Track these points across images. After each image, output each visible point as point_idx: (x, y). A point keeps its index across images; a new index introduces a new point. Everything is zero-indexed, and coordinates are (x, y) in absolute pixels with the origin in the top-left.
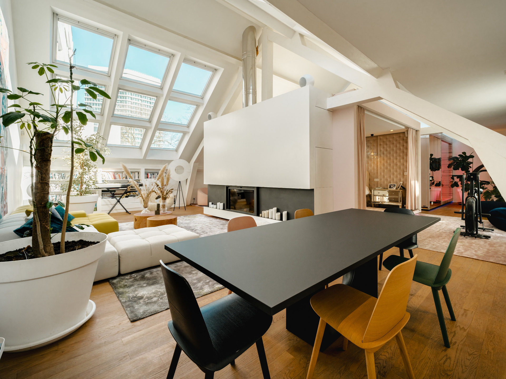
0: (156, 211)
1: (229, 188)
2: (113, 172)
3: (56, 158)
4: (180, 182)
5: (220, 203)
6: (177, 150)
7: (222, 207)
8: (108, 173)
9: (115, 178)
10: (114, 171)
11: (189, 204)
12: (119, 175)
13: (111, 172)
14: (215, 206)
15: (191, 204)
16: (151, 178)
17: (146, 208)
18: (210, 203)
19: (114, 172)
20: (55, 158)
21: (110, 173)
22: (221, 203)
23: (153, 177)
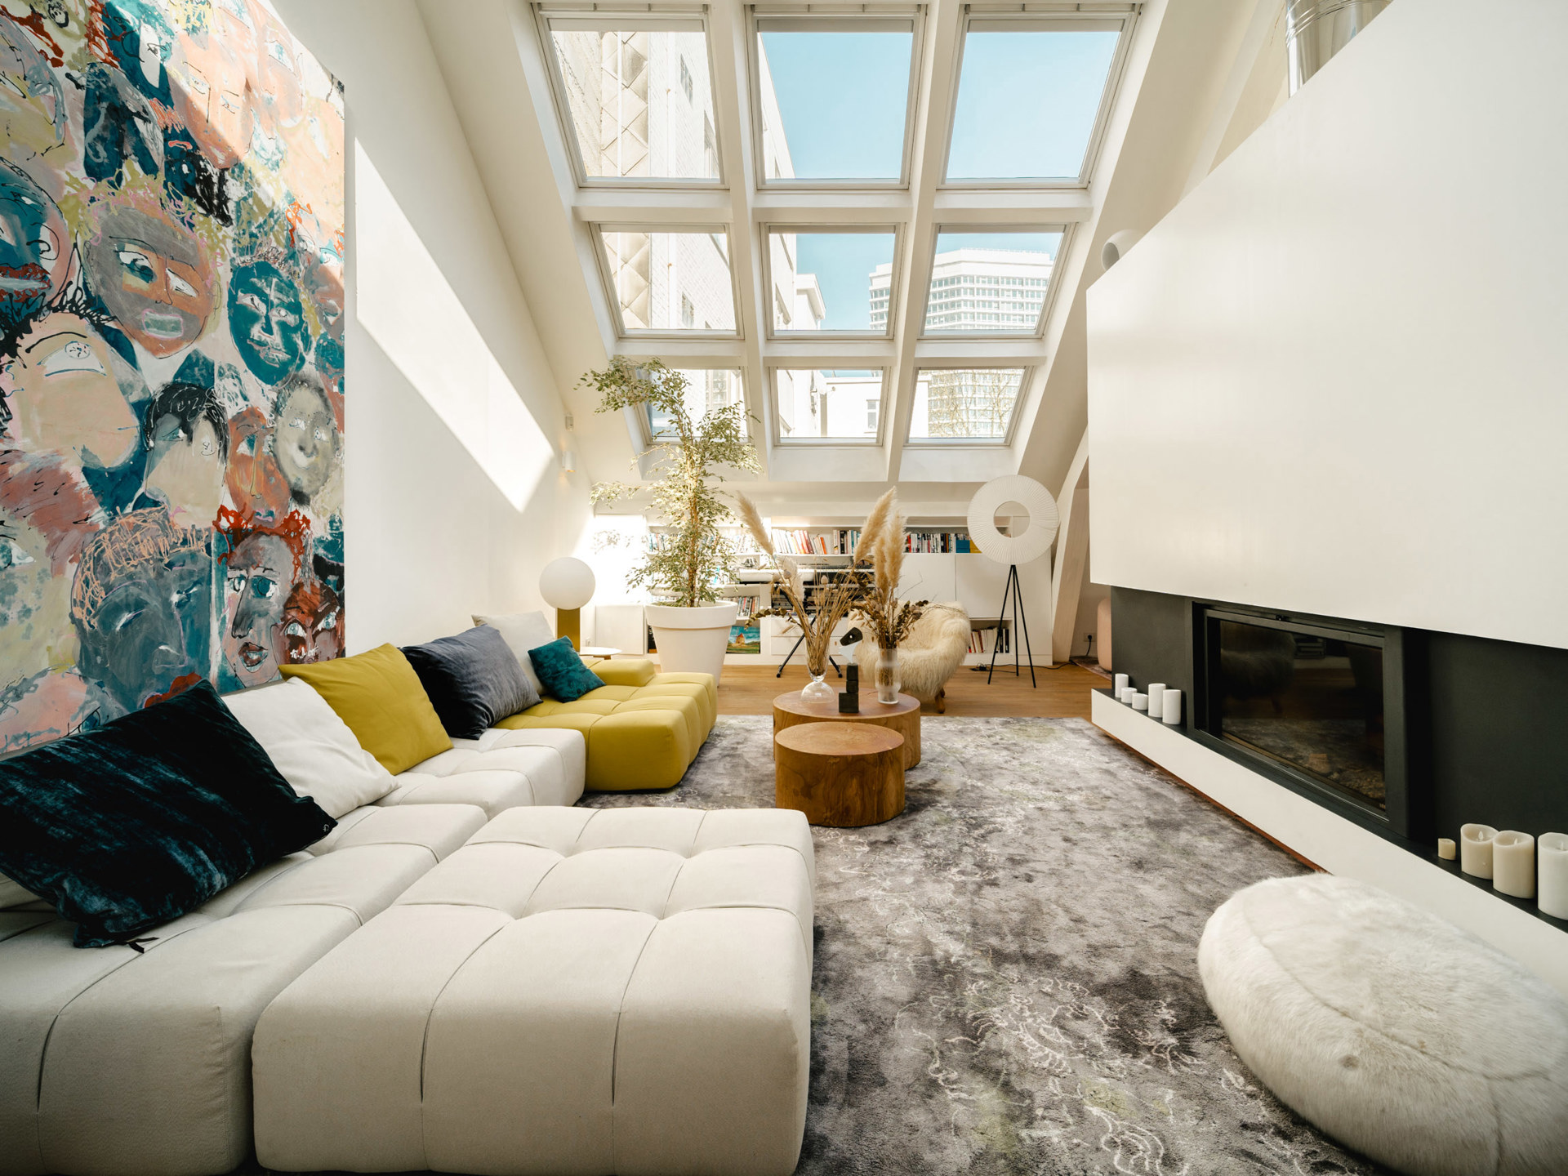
0: (841, 695)
1: (1210, 613)
2: (803, 529)
3: (636, 489)
4: (1013, 567)
5: (1164, 685)
6: (1009, 442)
7: (1171, 713)
8: (789, 534)
9: (810, 550)
10: (807, 525)
11: (1067, 659)
12: (822, 539)
13: (799, 529)
14: (1137, 698)
15: (1075, 661)
16: (918, 550)
17: (819, 675)
18: (1121, 679)
19: (810, 531)
20: (633, 487)
21: (796, 533)
22: (1169, 687)
23: (926, 546)
